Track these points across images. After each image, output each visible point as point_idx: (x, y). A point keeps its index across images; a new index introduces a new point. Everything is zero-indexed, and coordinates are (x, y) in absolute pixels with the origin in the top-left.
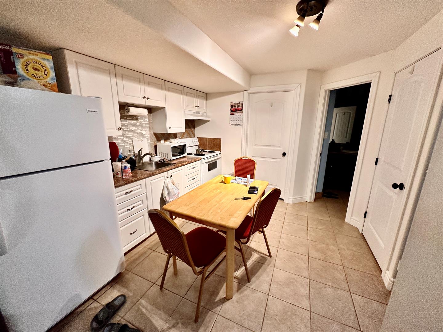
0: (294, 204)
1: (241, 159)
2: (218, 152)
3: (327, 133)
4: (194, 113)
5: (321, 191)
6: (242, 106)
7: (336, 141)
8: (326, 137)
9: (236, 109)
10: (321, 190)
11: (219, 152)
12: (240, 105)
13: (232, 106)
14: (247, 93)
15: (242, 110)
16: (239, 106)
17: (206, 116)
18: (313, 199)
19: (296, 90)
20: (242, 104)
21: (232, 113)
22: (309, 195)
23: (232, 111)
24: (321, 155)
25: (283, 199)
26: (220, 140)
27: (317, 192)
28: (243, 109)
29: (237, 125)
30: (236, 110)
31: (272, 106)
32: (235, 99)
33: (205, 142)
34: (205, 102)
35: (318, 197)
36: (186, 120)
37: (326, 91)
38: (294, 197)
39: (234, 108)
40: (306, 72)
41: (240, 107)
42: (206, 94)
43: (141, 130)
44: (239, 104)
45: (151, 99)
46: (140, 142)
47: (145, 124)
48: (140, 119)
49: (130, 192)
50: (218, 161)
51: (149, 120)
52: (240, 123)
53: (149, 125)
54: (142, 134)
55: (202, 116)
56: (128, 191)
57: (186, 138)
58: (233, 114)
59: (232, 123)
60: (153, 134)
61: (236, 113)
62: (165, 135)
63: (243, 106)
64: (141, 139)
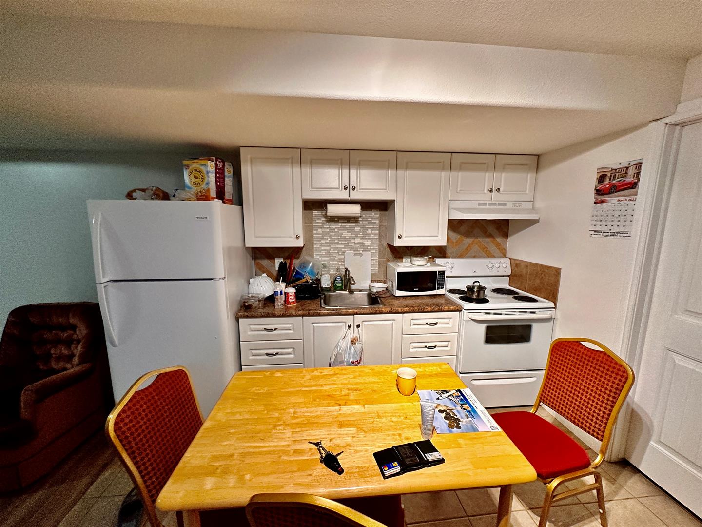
1: (576, 343)
2: (544, 304)
4: (480, 204)
6: (638, 175)
9: (614, 185)
11: (552, 305)
12: (631, 172)
13: (601, 179)
14: (663, 127)
15: (634, 185)
16: (626, 175)
20: (639, 166)
21: (600, 198)
23: (598, 192)
26: (558, 272)
28: (640, 183)
29: (614, 234)
30: (613, 190)
33: (524, 273)
36: (451, 221)
39: (607, 182)
41: (629, 179)
42: (538, 156)
44: (627, 168)
46: (358, 257)
47: (372, 229)
48: (362, 221)
51: (380, 222)
52: (622, 229)
53: (379, 230)
54: (362, 245)
56: (273, 327)
58: (602, 202)
59: (598, 228)
60: (385, 245)
61: (613, 200)
63: (639, 173)
64: (361, 252)
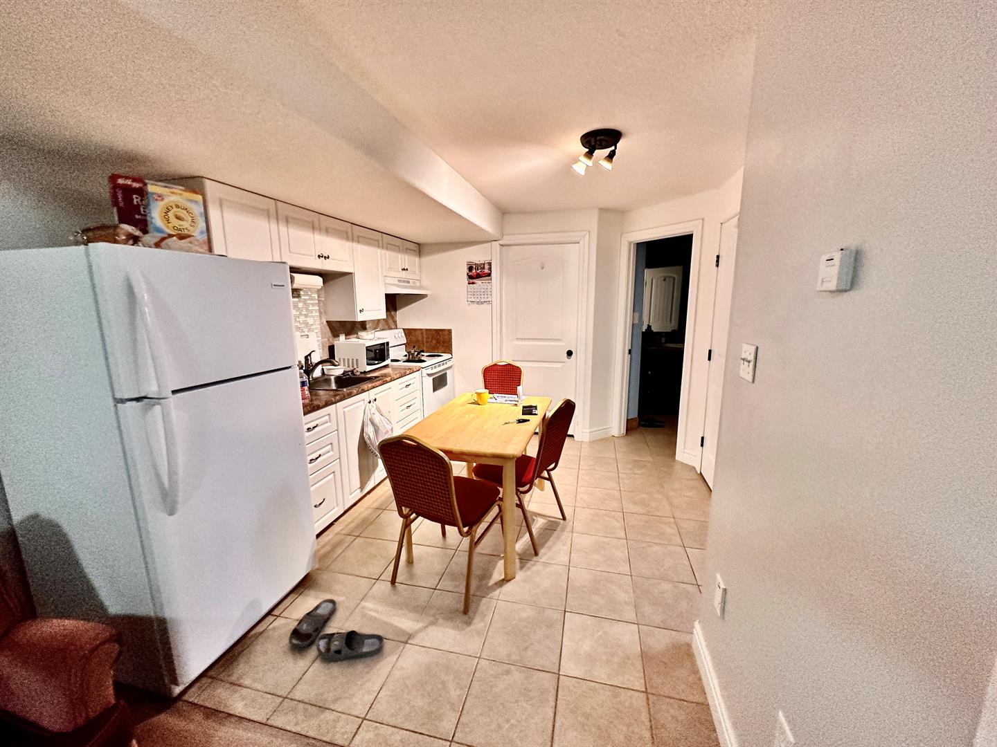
0: (592, 442)
1: (495, 365)
2: (446, 356)
3: (637, 314)
4: (399, 281)
5: (637, 416)
7: (654, 329)
8: (636, 322)
9: (477, 273)
10: (634, 414)
11: (450, 356)
12: (487, 267)
13: (470, 269)
14: (498, 245)
15: (489, 275)
16: (484, 268)
17: (420, 287)
18: (623, 430)
19: (582, 242)
20: (490, 264)
21: (471, 281)
22: (616, 423)
23: (470, 277)
24: (630, 352)
25: (572, 436)
26: (450, 331)
27: (629, 418)
28: (492, 274)
29: (482, 303)
30: (478, 276)
31: (543, 268)
32: (477, 255)
33: (420, 338)
34: (417, 259)
35: (632, 427)
36: (387, 295)
37: (630, 243)
38: (592, 430)
39: (474, 271)
40: (596, 213)
41: (486, 271)
42: (419, 244)
43: (306, 316)
44: (484, 264)
45: (333, 259)
46: (304, 339)
47: (313, 305)
48: (304, 295)
49: (314, 427)
50: (448, 372)
51: (318, 297)
52: (486, 300)
53: (319, 306)
54: (306, 323)
55: (412, 288)
56: (311, 425)
57: (382, 330)
58: (473, 283)
59: (473, 300)
60: (325, 323)
61: (478, 282)
62: (347, 324)
63: (490, 268)
